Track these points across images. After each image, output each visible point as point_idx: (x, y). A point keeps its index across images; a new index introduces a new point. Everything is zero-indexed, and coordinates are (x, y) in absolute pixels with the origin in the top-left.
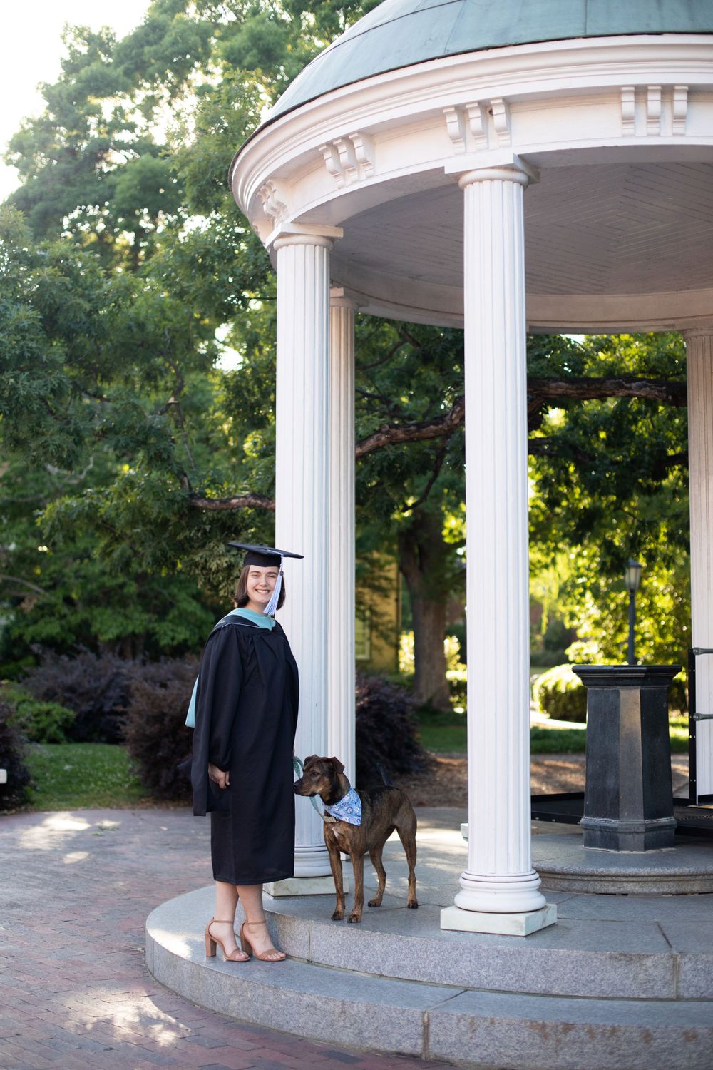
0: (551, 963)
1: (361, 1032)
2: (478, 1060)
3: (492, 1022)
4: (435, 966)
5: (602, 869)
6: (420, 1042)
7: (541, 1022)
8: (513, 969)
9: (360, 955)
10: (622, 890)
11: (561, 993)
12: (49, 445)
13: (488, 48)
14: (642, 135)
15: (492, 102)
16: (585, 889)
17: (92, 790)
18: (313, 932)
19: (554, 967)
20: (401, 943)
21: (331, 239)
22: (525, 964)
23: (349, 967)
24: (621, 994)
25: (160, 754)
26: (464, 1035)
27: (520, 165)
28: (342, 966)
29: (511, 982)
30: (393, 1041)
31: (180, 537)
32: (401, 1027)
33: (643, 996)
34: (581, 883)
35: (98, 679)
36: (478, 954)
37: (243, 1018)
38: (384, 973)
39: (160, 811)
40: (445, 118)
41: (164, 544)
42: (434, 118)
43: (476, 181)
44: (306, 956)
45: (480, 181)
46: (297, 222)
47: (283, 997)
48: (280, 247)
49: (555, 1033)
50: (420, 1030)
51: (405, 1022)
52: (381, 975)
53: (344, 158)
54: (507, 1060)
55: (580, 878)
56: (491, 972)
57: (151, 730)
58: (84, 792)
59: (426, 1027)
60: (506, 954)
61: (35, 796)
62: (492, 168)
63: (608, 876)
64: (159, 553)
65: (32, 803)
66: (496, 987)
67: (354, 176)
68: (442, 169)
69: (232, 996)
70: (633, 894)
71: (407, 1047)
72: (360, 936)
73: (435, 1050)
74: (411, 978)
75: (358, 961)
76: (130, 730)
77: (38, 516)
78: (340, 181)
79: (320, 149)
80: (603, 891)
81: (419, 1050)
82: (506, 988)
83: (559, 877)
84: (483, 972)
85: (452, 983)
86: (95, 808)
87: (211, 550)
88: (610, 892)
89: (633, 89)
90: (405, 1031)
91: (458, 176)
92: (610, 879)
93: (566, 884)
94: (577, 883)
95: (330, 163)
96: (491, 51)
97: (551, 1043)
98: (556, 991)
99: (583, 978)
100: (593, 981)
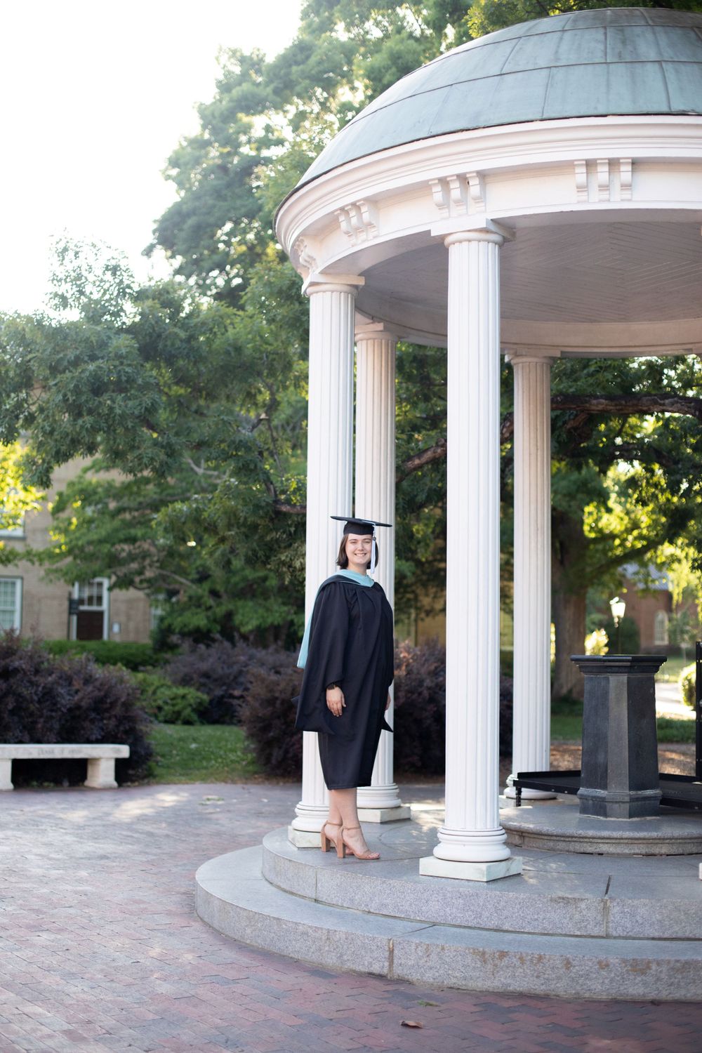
0: (502, 903)
1: (341, 956)
2: (432, 980)
3: (443, 949)
4: (411, 905)
5: (580, 832)
6: (387, 964)
7: (481, 949)
8: (472, 908)
9: (353, 895)
10: (598, 850)
11: (510, 929)
12: (143, 458)
13: (462, 130)
14: (595, 202)
15: (468, 176)
16: (567, 848)
17: (212, 767)
18: (319, 876)
19: (505, 907)
20: (385, 885)
21: (356, 287)
22: (481, 904)
23: (345, 905)
24: (557, 931)
25: (272, 734)
26: (420, 959)
27: (492, 228)
28: (339, 904)
29: (468, 918)
30: (366, 963)
31: (268, 538)
32: (372, 951)
33: (578, 933)
34: (564, 844)
35: (230, 666)
36: (444, 895)
37: (255, 944)
38: (372, 910)
39: (270, 786)
40: (431, 189)
41: (255, 544)
42: (421, 189)
43: (457, 242)
44: (314, 897)
45: (460, 242)
46: (323, 272)
48: (312, 294)
49: (492, 959)
50: (387, 954)
51: (375, 947)
52: (369, 912)
53: (354, 221)
54: (454, 980)
55: (562, 839)
56: (454, 910)
57: (265, 712)
58: (206, 768)
59: (391, 952)
60: (466, 896)
61: (158, 771)
63: (586, 838)
64: (250, 553)
65: (155, 777)
66: (458, 923)
67: (363, 236)
68: (429, 232)
69: (247, 926)
70: (608, 854)
71: (376, 968)
73: (398, 971)
74: (392, 914)
75: (352, 900)
76: (245, 712)
77: (154, 519)
78: (353, 240)
79: (336, 213)
80: (582, 850)
81: (385, 971)
83: (546, 838)
84: (448, 910)
85: (424, 919)
86: (212, 782)
87: (296, 550)
88: (588, 852)
89: (584, 162)
90: (375, 955)
91: (443, 237)
92: (588, 840)
93: (551, 844)
94: (560, 843)
95: (344, 225)
97: (489, 966)
99: (529, 917)
100: (536, 920)
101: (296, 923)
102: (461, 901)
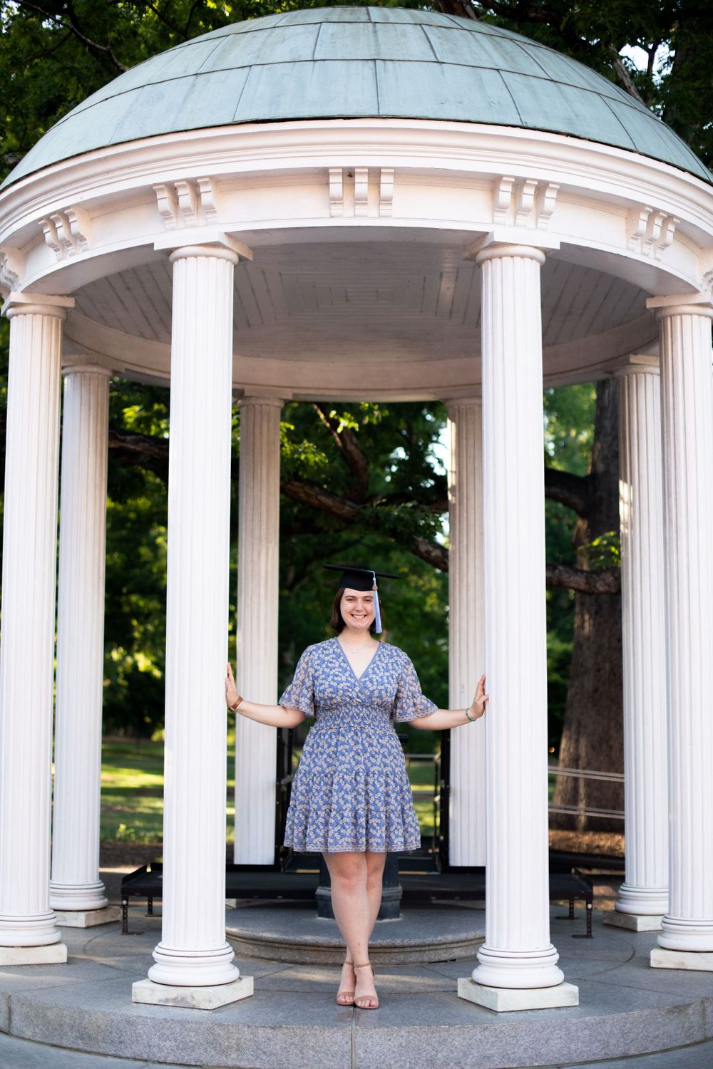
0: (628, 1026)
4: (526, 1050)
5: (439, 938)
8: (599, 1038)
9: (434, 1053)
10: (451, 957)
11: (637, 1053)
16: (420, 959)
19: (631, 1029)
22: (608, 1031)
24: (675, 1044)
29: (597, 1051)
33: (688, 1042)
34: (418, 954)
36: (568, 1029)
55: (418, 949)
56: (580, 1045)
60: (592, 1025)
62: (536, 247)
63: (445, 944)
66: (585, 1058)
70: (460, 958)
72: (433, 1033)
80: (437, 959)
82: (593, 1058)
83: (397, 950)
84: (573, 1046)
88: (442, 959)
92: (444, 946)
93: (402, 957)
94: (412, 955)
96: (569, 138)
98: (632, 1052)
99: (651, 1035)
100: (658, 1036)
102: (587, 1032)
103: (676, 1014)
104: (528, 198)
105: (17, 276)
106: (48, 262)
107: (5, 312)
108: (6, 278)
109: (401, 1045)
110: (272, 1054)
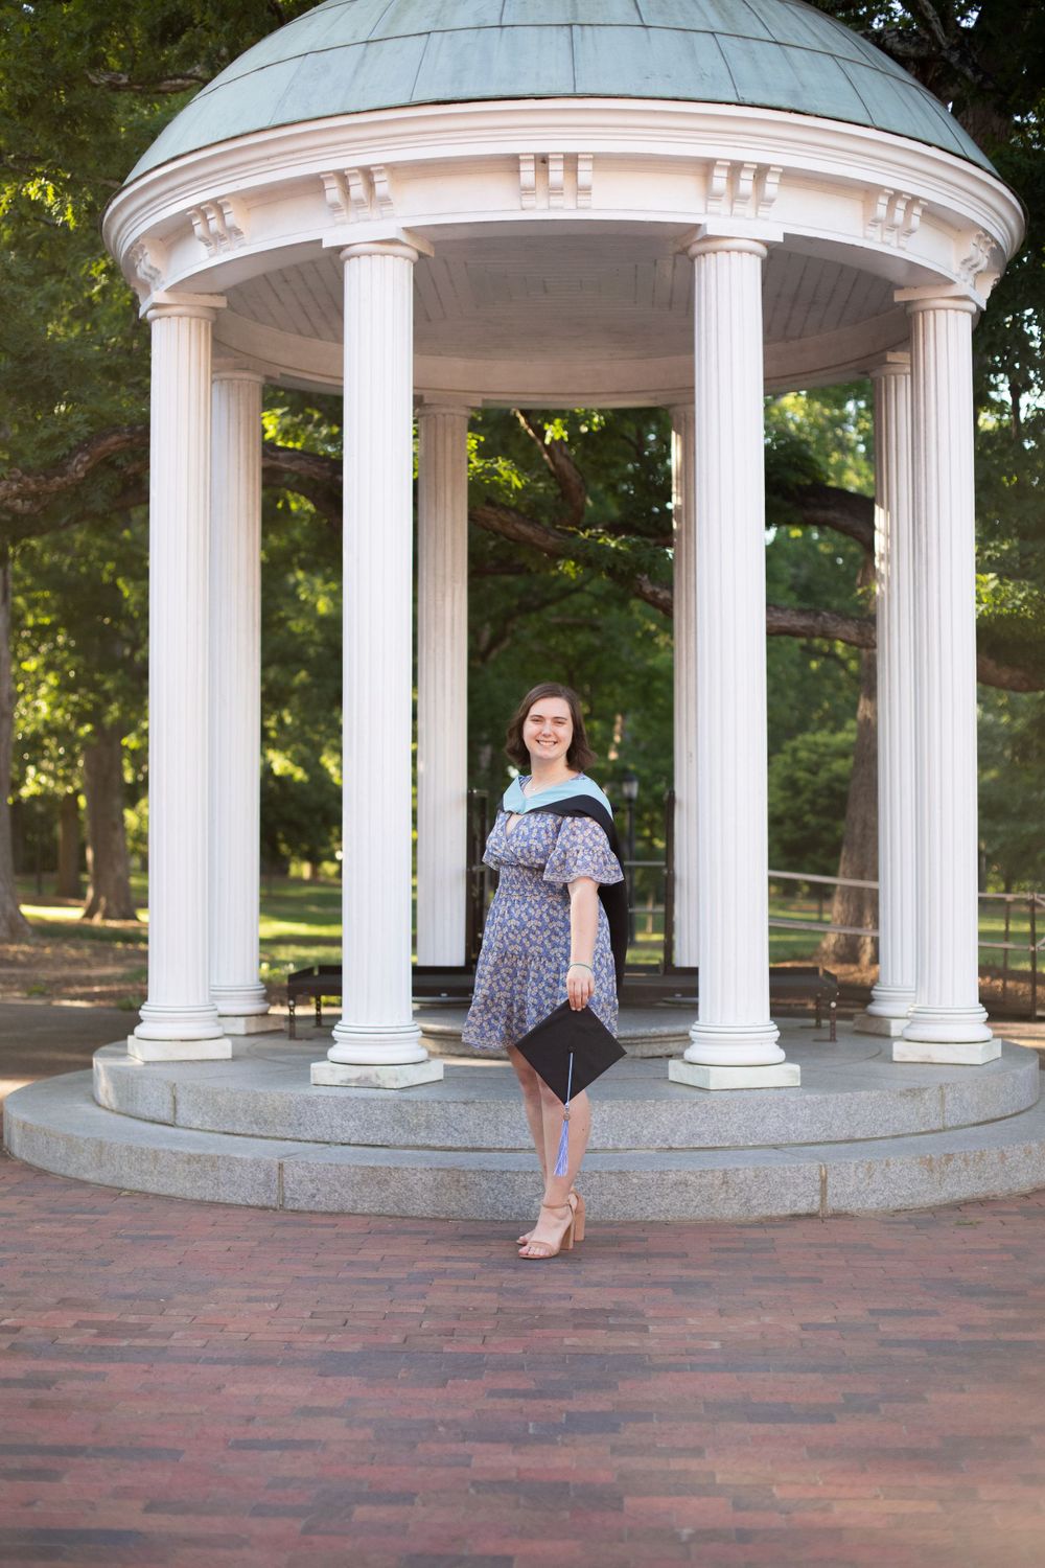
0: (854, 1107)
1: (748, 1200)
2: (875, 1206)
3: (888, 1165)
4: (739, 1128)
6: (817, 1198)
7: (928, 1157)
8: (821, 1118)
9: (639, 1128)
19: (857, 1110)
22: (831, 1111)
23: (621, 1146)
24: (908, 1130)
26: (861, 1183)
28: (609, 1147)
29: (818, 1132)
30: (788, 1203)
32: (796, 1186)
33: (923, 1130)
36: (786, 1107)
38: (674, 1146)
47: (635, 1181)
49: (940, 1166)
50: (818, 1185)
51: (801, 1180)
52: (671, 1148)
54: (900, 1201)
56: (799, 1124)
59: (824, 1181)
60: (813, 1103)
62: (756, 241)
66: (805, 1139)
71: (803, 1207)
72: (638, 1107)
73: (833, 1204)
74: (710, 1145)
75: (636, 1138)
81: (816, 1207)
82: (814, 1140)
84: (791, 1126)
85: (758, 1143)
90: (801, 1189)
96: (793, 114)
97: (937, 1176)
98: (858, 1136)
99: (880, 1119)
100: (888, 1120)
101: (661, 1173)
102: (808, 1111)
103: (909, 1097)
104: (746, 184)
105: (159, 272)
106: (198, 258)
107: (145, 314)
108: (145, 274)
109: (603, 1120)
110: (464, 1131)
